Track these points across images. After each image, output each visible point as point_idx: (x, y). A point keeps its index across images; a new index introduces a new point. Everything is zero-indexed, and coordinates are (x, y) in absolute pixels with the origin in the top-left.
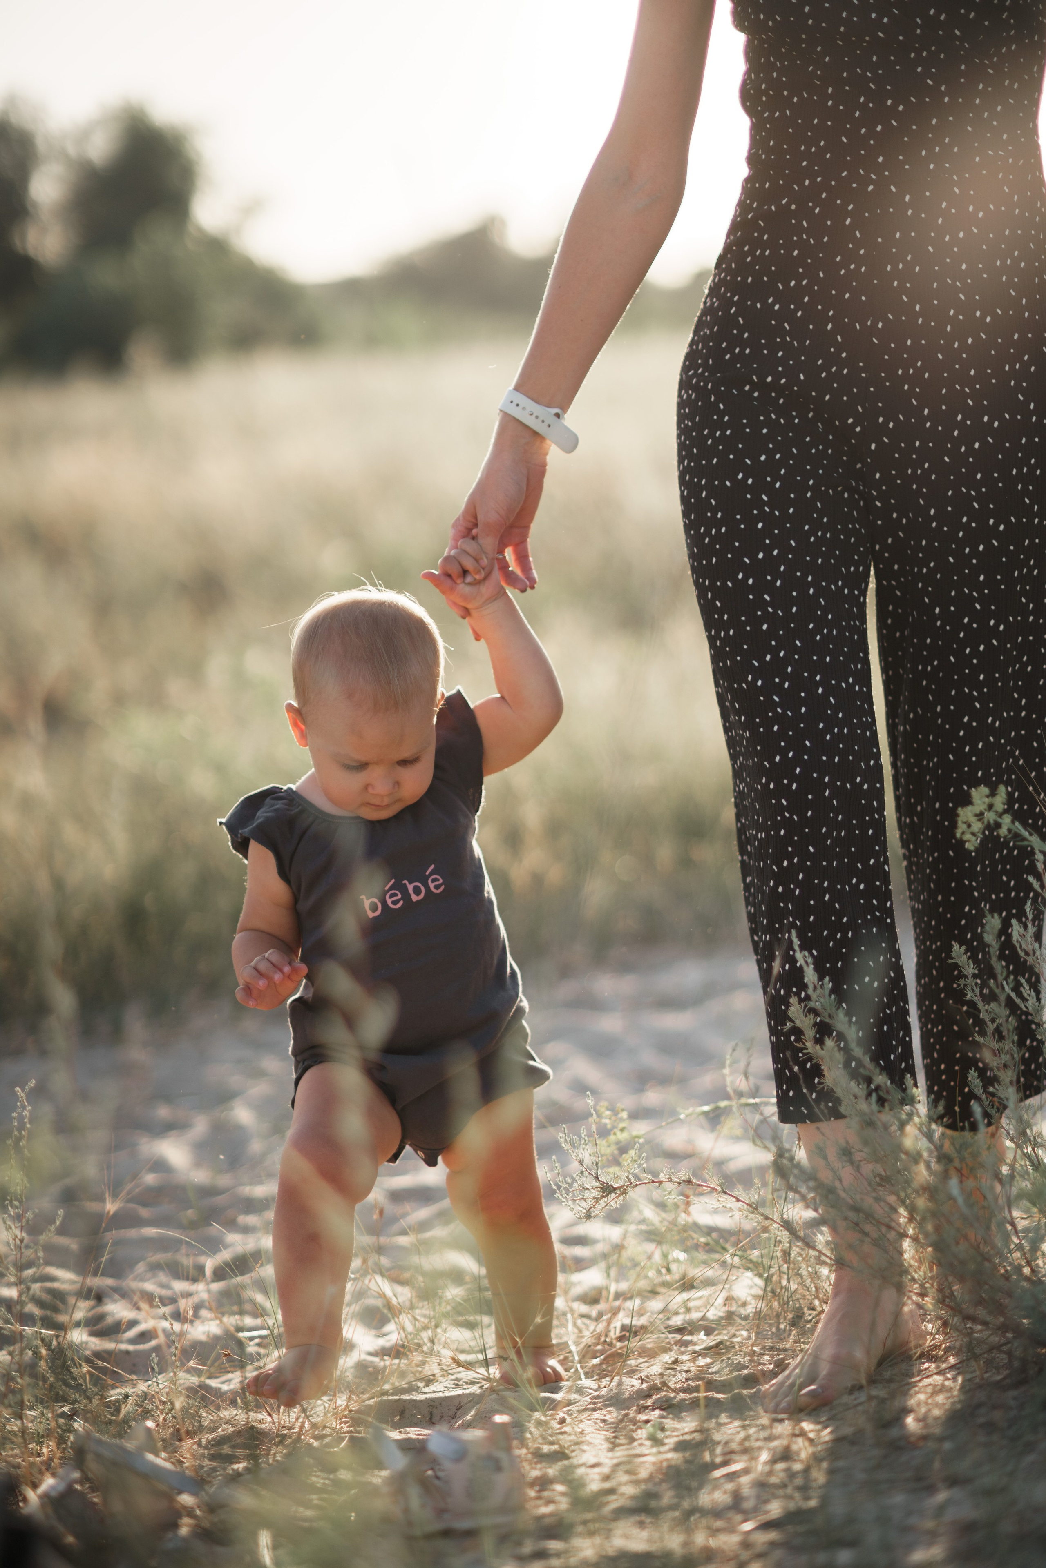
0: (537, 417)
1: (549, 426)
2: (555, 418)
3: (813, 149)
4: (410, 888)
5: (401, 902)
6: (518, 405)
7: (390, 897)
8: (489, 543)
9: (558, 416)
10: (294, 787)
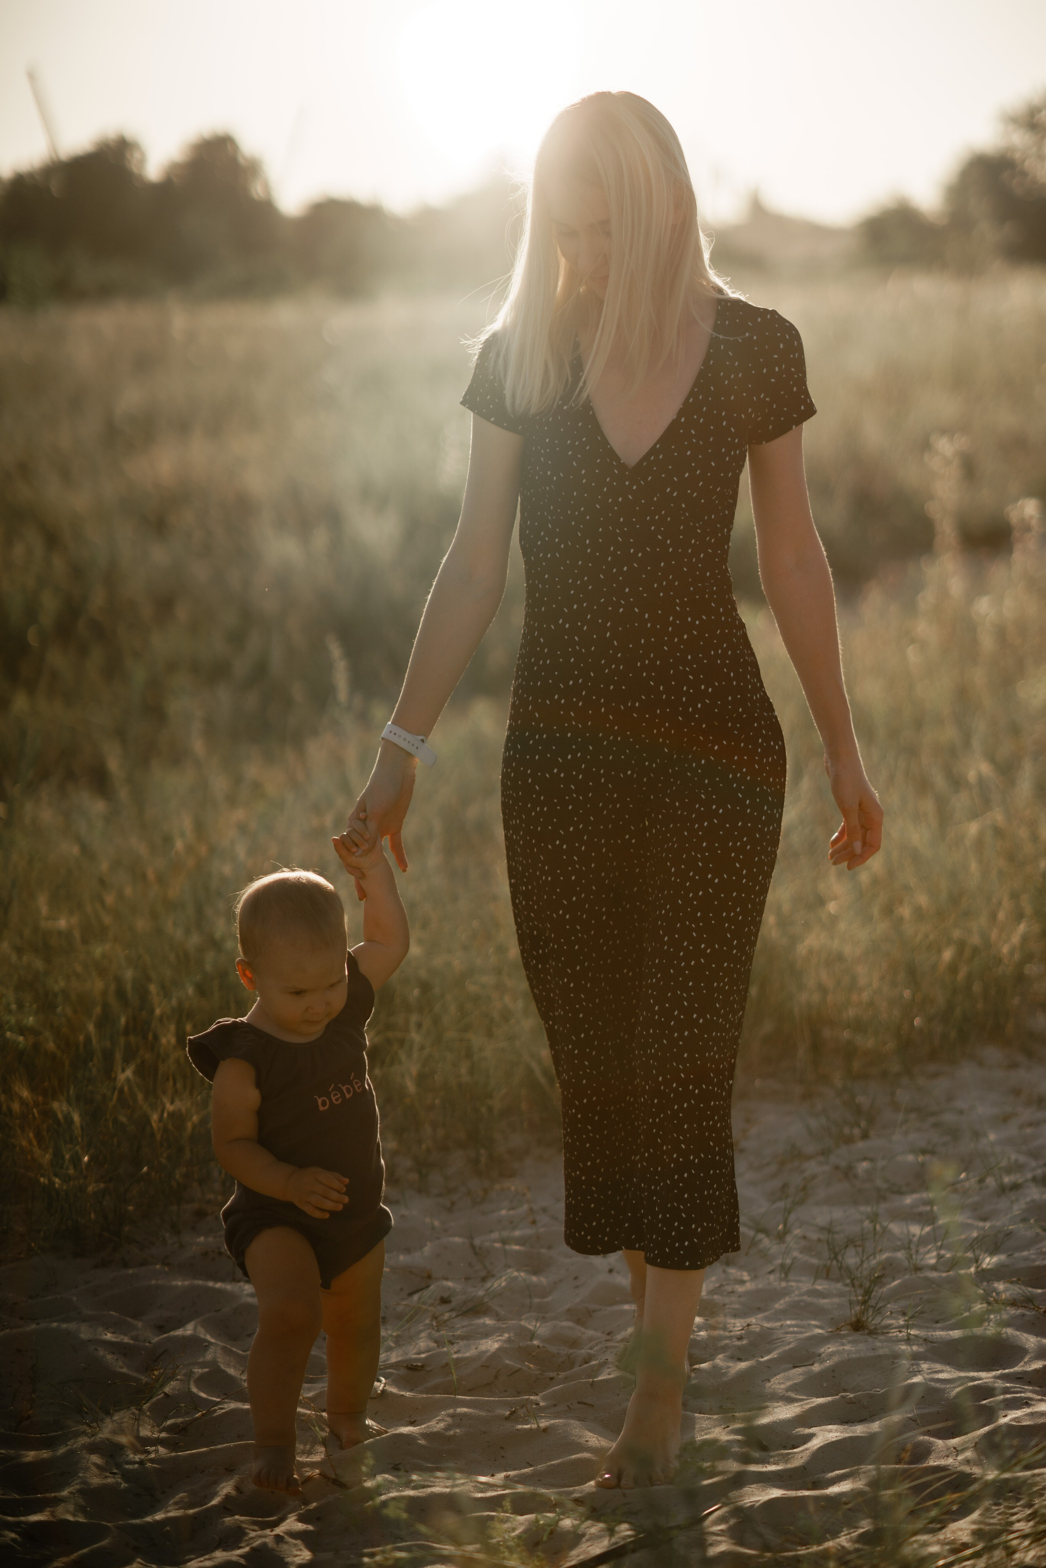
0: (409, 742)
1: (417, 748)
2: (421, 742)
3: (579, 582)
4: (344, 1089)
5: (340, 1099)
6: (395, 734)
7: (334, 1096)
8: (372, 825)
9: (423, 741)
10: (244, 1019)
